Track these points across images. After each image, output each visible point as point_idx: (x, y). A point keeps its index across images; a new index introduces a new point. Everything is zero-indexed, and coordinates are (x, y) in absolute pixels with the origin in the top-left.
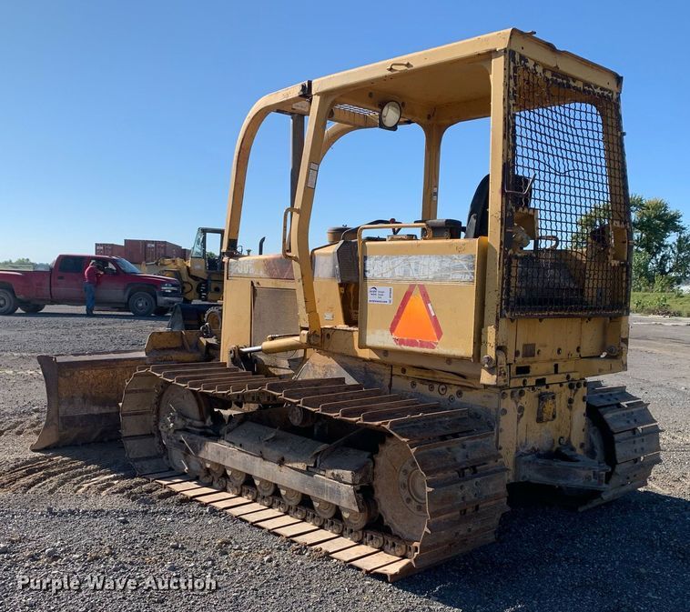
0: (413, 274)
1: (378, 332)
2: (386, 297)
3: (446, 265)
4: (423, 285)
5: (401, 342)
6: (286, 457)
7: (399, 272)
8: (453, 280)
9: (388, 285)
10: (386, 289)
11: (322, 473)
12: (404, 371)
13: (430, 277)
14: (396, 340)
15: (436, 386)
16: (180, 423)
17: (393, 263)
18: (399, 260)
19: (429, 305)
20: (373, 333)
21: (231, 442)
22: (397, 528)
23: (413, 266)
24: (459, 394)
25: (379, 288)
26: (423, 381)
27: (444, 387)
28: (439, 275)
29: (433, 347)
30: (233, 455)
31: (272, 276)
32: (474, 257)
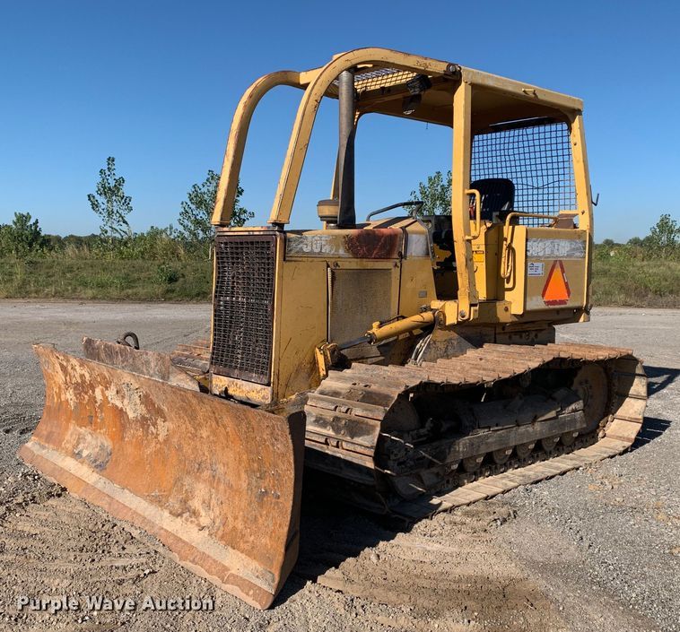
0: (556, 253)
1: (534, 298)
2: (540, 271)
3: (573, 246)
4: (561, 261)
5: (548, 303)
6: (538, 414)
7: (548, 252)
8: (576, 257)
9: (541, 261)
10: (540, 265)
11: (564, 412)
12: (504, 328)
13: (565, 255)
14: (545, 302)
17: (545, 244)
18: (548, 243)
19: (564, 274)
20: (531, 299)
23: (556, 246)
24: (536, 336)
25: (535, 264)
27: (528, 334)
28: (570, 253)
29: (566, 303)
30: (490, 440)
31: (356, 256)
32: (585, 241)
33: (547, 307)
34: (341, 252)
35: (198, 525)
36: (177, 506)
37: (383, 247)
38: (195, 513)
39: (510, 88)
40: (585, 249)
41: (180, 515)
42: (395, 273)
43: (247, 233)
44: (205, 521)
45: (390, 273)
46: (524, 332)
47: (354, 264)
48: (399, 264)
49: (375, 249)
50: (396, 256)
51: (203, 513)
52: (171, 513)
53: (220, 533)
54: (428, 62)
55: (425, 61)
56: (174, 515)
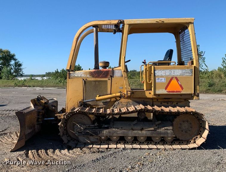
0: (172, 74)
1: (161, 90)
2: (163, 81)
3: (184, 72)
4: (176, 77)
5: (169, 92)
6: (144, 128)
7: (168, 74)
8: (186, 75)
9: (163, 77)
11: (160, 129)
12: (157, 100)
13: (179, 75)
14: (167, 91)
15: (169, 103)
16: (85, 127)
17: (165, 72)
18: (168, 71)
19: (179, 82)
21: (115, 128)
22: (180, 139)
23: (173, 72)
24: (177, 104)
25: (160, 78)
26: (164, 102)
27: (172, 102)
28: (182, 74)
29: (181, 92)
30: (118, 132)
31: (93, 77)
32: (192, 70)
33: (168, 93)
34: (88, 76)
37: (104, 74)
39: (149, 22)
40: (192, 72)
42: (109, 82)
45: (107, 82)
46: (169, 102)
47: (93, 79)
48: (111, 79)
49: (100, 75)
50: (109, 76)
54: (111, 21)
55: (110, 21)
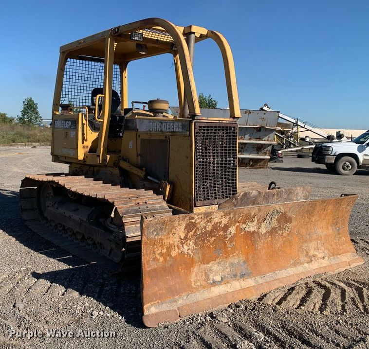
35: (321, 258)
36: (306, 259)
38: (314, 256)
41: (311, 261)
43: (218, 122)
44: (320, 255)
51: (317, 254)
52: (307, 263)
53: (331, 254)
56: (309, 262)
